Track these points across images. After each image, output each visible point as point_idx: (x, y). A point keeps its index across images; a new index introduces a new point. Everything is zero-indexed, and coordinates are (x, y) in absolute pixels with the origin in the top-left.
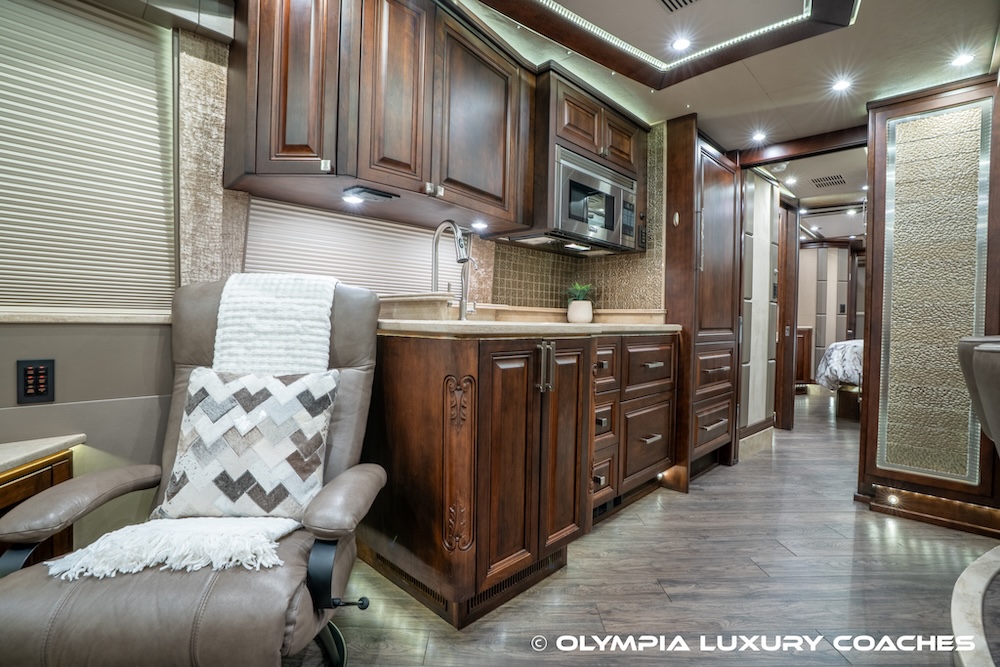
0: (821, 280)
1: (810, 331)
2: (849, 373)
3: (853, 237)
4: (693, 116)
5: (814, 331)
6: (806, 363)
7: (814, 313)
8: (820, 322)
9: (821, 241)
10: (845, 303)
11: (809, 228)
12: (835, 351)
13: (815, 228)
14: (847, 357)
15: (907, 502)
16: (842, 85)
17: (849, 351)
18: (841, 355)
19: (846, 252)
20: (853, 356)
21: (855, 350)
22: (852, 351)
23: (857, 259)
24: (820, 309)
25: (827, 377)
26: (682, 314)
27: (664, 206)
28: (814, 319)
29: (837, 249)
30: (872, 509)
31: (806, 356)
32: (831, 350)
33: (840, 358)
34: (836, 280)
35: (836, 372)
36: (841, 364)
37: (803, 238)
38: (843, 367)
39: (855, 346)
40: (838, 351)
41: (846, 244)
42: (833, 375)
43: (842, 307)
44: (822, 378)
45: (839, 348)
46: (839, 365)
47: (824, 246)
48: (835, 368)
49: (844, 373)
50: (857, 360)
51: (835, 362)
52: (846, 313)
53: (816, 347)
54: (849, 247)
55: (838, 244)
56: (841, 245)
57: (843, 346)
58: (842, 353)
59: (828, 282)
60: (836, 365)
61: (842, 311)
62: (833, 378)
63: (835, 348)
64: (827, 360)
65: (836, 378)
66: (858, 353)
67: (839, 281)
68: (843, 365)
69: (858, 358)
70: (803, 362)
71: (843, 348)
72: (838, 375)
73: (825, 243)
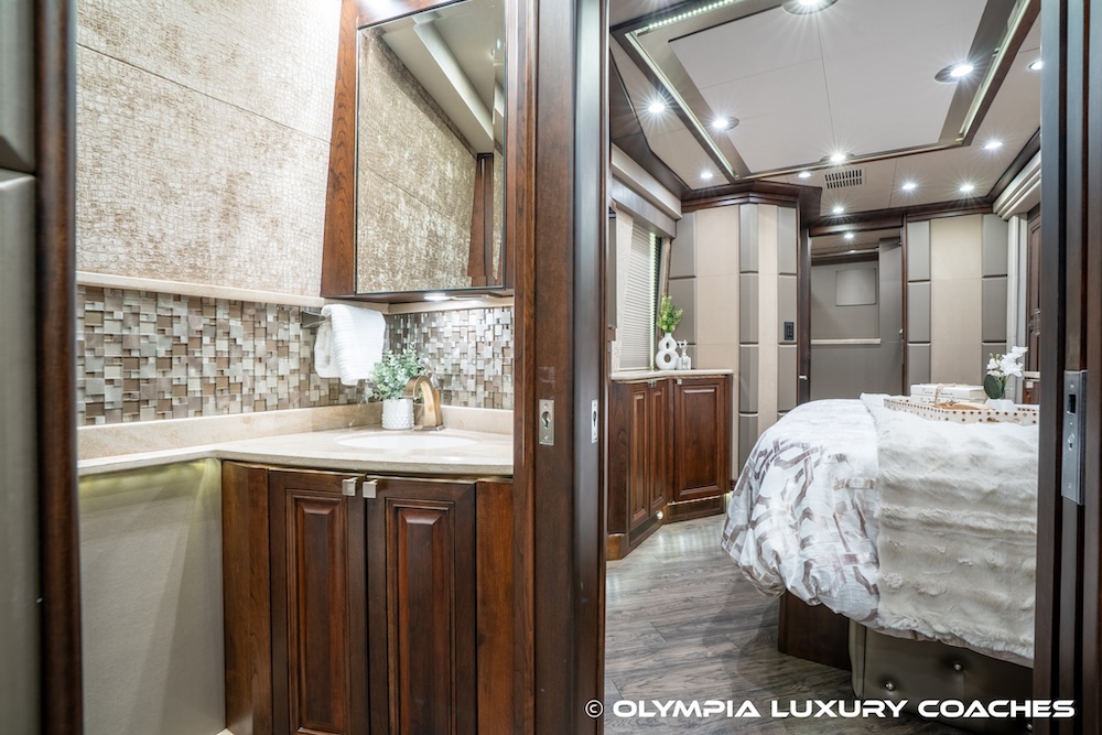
0: (747, 272)
1: (728, 377)
2: (824, 572)
3: (805, 175)
5: (736, 377)
6: (720, 449)
7: (735, 340)
8: (747, 360)
9: (747, 187)
10: (793, 318)
11: (705, 120)
14: (813, 500)
17: (820, 474)
18: (794, 489)
19: (791, 217)
20: (839, 496)
21: (843, 472)
22: (830, 475)
23: (810, 241)
24: (747, 340)
28: (736, 352)
29: (775, 207)
31: (720, 433)
32: (762, 459)
33: (792, 502)
34: (775, 272)
35: (777, 558)
36: (795, 527)
37: (707, 176)
38: (803, 544)
39: (841, 458)
40: (786, 465)
41: (791, 199)
42: (766, 567)
43: (788, 328)
44: (737, 545)
45: (786, 456)
46: (789, 530)
47: (751, 200)
48: (774, 543)
49: (807, 573)
50: (851, 512)
51: (774, 518)
52: (795, 341)
53: (740, 412)
54: (798, 205)
55: (777, 197)
56: (783, 198)
57: (798, 452)
58: (797, 479)
59: (760, 274)
60: (779, 528)
61: (788, 335)
62: (766, 578)
63: (776, 447)
64: (751, 488)
65: (776, 580)
66: (852, 485)
67: (781, 274)
68: (804, 536)
69: (855, 506)
70: (713, 448)
71: (797, 461)
72: (785, 573)
73: (754, 192)
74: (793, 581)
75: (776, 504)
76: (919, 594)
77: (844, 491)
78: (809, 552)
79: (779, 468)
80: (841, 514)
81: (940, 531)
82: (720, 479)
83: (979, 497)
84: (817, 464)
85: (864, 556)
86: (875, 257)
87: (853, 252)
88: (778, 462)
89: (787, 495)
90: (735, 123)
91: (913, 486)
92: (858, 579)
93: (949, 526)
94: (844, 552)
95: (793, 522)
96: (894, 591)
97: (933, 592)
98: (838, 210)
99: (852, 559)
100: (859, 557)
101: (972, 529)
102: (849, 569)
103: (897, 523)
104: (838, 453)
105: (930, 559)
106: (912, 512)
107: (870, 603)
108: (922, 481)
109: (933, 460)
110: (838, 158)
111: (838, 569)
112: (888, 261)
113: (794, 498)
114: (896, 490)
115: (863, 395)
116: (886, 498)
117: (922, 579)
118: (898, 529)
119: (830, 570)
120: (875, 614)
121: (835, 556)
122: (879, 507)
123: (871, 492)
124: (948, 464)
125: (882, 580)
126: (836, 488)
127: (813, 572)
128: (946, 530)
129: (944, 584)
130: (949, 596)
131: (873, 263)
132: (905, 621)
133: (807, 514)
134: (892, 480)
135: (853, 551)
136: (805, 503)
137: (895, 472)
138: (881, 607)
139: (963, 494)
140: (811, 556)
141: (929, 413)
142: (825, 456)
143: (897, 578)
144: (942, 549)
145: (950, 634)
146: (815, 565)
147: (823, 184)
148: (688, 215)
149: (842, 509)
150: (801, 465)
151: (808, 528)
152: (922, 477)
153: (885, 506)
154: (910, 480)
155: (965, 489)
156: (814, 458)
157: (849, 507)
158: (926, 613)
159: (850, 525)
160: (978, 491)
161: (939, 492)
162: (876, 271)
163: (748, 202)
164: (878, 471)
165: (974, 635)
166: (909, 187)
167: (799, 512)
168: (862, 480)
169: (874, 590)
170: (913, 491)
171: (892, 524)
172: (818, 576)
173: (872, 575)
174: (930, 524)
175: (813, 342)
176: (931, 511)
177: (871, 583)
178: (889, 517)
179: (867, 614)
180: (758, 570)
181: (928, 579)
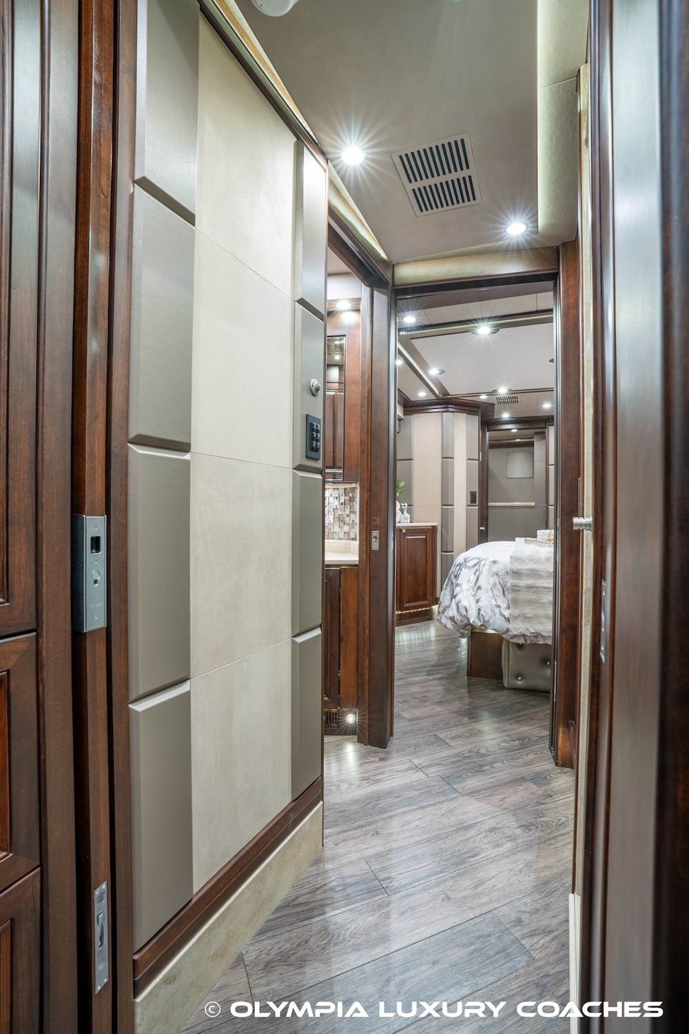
0: (447, 458)
1: (434, 527)
2: (487, 613)
3: (483, 397)
5: (439, 528)
6: (429, 576)
7: (439, 503)
8: (446, 517)
9: (447, 402)
10: (476, 489)
11: (425, 366)
12: (464, 571)
13: (434, 372)
14: (482, 582)
17: (485, 570)
18: (473, 578)
19: (475, 420)
20: (494, 580)
21: (495, 568)
22: (490, 570)
23: (488, 434)
24: (446, 502)
25: (452, 619)
28: (440, 511)
29: (465, 415)
31: (429, 565)
32: (459, 567)
33: (473, 585)
34: (465, 457)
35: (466, 610)
36: (474, 596)
37: (422, 395)
38: (477, 601)
39: (495, 562)
40: (470, 568)
41: (475, 409)
42: (461, 615)
43: (473, 495)
44: (445, 616)
45: (470, 564)
46: (471, 597)
47: (450, 410)
48: (465, 603)
49: (479, 613)
50: (499, 586)
51: (465, 592)
52: (477, 504)
53: (442, 552)
54: (479, 414)
55: (467, 408)
56: (470, 409)
57: (476, 561)
58: (475, 574)
59: (455, 460)
60: (467, 597)
61: (473, 500)
62: (461, 621)
63: (465, 560)
64: (453, 584)
65: (466, 621)
66: (499, 574)
67: (469, 459)
68: (477, 598)
69: (500, 584)
70: (425, 575)
71: (475, 565)
72: (469, 616)
73: (451, 404)
74: (473, 619)
75: (465, 586)
76: (526, 618)
77: (495, 576)
78: (480, 604)
79: (466, 570)
80: (494, 587)
81: (533, 590)
82: (429, 597)
83: (548, 574)
84: (484, 566)
85: (504, 605)
86: (531, 444)
87: (518, 440)
88: (466, 567)
89: (470, 582)
90: (442, 372)
91: (523, 572)
92: (501, 615)
93: (537, 587)
94: (495, 603)
95: (473, 593)
96: (516, 618)
97: (530, 616)
98: (506, 416)
99: (499, 606)
100: (502, 606)
101: (545, 588)
102: (497, 610)
103: (517, 588)
104: (493, 559)
105: (529, 602)
106: (523, 583)
107: (506, 625)
108: (527, 569)
109: (532, 560)
110: (503, 391)
111: (492, 610)
113: (474, 583)
114: (516, 574)
115: (517, 539)
116: (513, 578)
117: (526, 611)
118: (517, 591)
119: (489, 611)
120: (508, 630)
121: (491, 605)
122: (510, 582)
123: (507, 577)
124: (538, 561)
125: (511, 614)
126: (492, 576)
127: (482, 612)
128: (536, 589)
129: (534, 612)
130: (536, 616)
132: (520, 630)
133: (479, 588)
134: (515, 570)
135: (499, 604)
136: (478, 584)
137: (517, 566)
138: (511, 626)
139: (542, 573)
140: (481, 606)
141: (543, 544)
142: (488, 562)
143: (516, 612)
144: (534, 597)
145: (537, 632)
146: (482, 609)
147: (495, 402)
148: (408, 417)
149: (495, 585)
150: (477, 566)
151: (481, 594)
152: (527, 567)
153: (512, 581)
154: (522, 569)
155: (543, 572)
156: (483, 563)
157: (498, 584)
158: (527, 625)
159: (498, 592)
160: (548, 572)
161: (534, 574)
162: (533, 455)
163: (448, 411)
164: (509, 566)
165: (545, 631)
167: (476, 587)
168: (503, 571)
169: (508, 620)
170: (523, 574)
171: (515, 589)
172: (483, 614)
173: (507, 613)
174: (530, 587)
175: (490, 504)
176: (530, 582)
177: (507, 617)
178: (514, 586)
179: (505, 630)
180: (458, 617)
181: (529, 611)
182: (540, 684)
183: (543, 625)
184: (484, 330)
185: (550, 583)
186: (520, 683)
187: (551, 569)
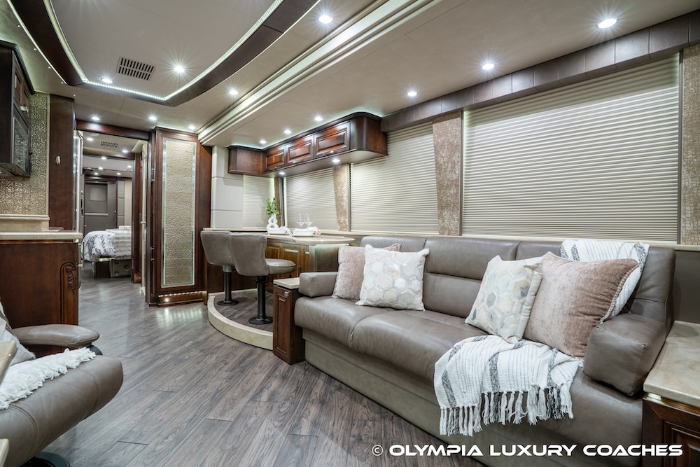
4: (72, 100)
14: (105, 242)
15: (173, 299)
16: (153, 118)
17: (105, 238)
18: (101, 241)
22: (107, 238)
26: (63, 221)
27: (48, 149)
30: (159, 307)
33: (101, 243)
35: (99, 251)
36: (102, 246)
38: (104, 248)
39: (109, 236)
45: (99, 237)
48: (99, 249)
49: (104, 251)
58: (101, 239)
60: (99, 247)
64: (90, 244)
74: (102, 252)
75: (98, 244)
76: (121, 251)
77: (110, 240)
81: (125, 243)
83: (128, 238)
85: (113, 248)
86: (107, 185)
96: (118, 251)
102: (111, 250)
105: (122, 246)
106: (120, 241)
107: (114, 254)
109: (123, 234)
112: (110, 188)
114: (117, 238)
121: (109, 249)
122: (115, 241)
123: (114, 239)
125: (116, 250)
126: (108, 240)
130: (125, 250)
131: (105, 187)
132: (119, 255)
135: (111, 248)
137: (117, 236)
138: (116, 254)
142: (106, 235)
143: (118, 249)
144: (124, 245)
145: (125, 255)
146: (106, 250)
151: (105, 245)
152: (121, 236)
156: (104, 236)
157: (110, 242)
158: (121, 253)
159: (111, 244)
161: (123, 238)
162: (106, 190)
164: (115, 237)
165: (128, 254)
166: (119, 174)
167: (103, 243)
168: (112, 238)
169: (115, 252)
170: (120, 238)
171: (117, 243)
173: (114, 250)
174: (123, 242)
175: (86, 214)
176: (122, 240)
180: (96, 253)
181: (122, 249)
182: (125, 274)
183: (127, 252)
184: (104, 158)
185: (130, 240)
186: (117, 275)
187: (131, 236)
